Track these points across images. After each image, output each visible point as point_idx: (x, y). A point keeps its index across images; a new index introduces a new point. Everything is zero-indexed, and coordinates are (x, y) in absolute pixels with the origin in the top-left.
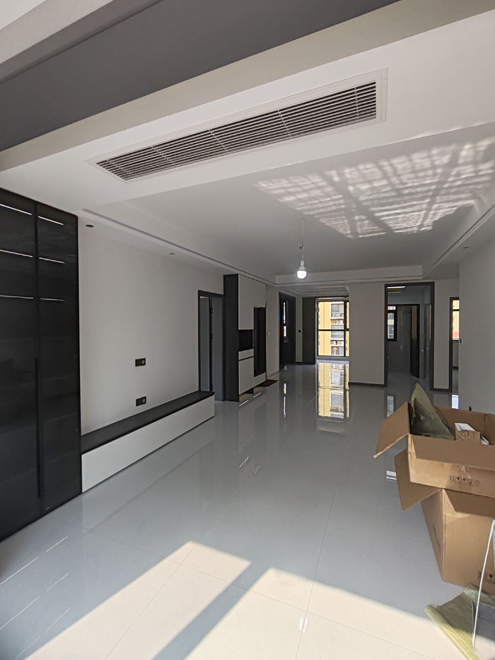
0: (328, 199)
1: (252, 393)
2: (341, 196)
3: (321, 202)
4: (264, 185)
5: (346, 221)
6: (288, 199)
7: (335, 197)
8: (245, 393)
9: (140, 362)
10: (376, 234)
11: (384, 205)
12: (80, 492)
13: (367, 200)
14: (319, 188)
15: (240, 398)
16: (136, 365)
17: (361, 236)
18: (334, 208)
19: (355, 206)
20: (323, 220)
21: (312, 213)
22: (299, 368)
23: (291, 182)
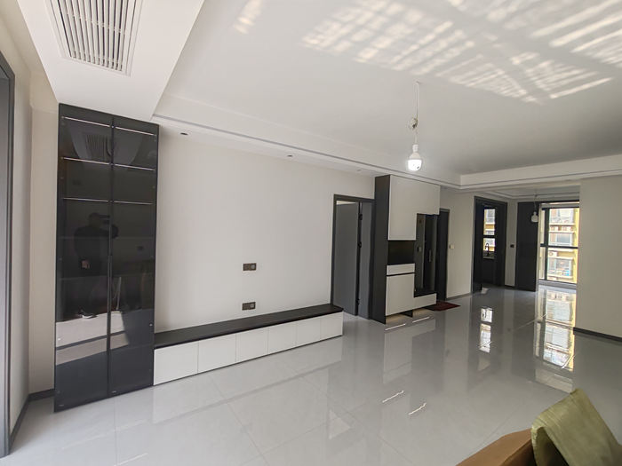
0: (430, 37)
1: (411, 316)
2: (448, 25)
3: (423, 47)
4: (315, 42)
5: (501, 72)
6: (367, 55)
7: (440, 29)
8: (401, 313)
9: (249, 267)
10: (586, 86)
11: (559, 19)
12: (151, 384)
13: (511, 17)
14: (396, 19)
15: (387, 321)
16: (244, 270)
17: (554, 96)
18: (456, 52)
19: (493, 38)
20: (456, 80)
21: (425, 70)
22: (510, 295)
23: (344, 24)
